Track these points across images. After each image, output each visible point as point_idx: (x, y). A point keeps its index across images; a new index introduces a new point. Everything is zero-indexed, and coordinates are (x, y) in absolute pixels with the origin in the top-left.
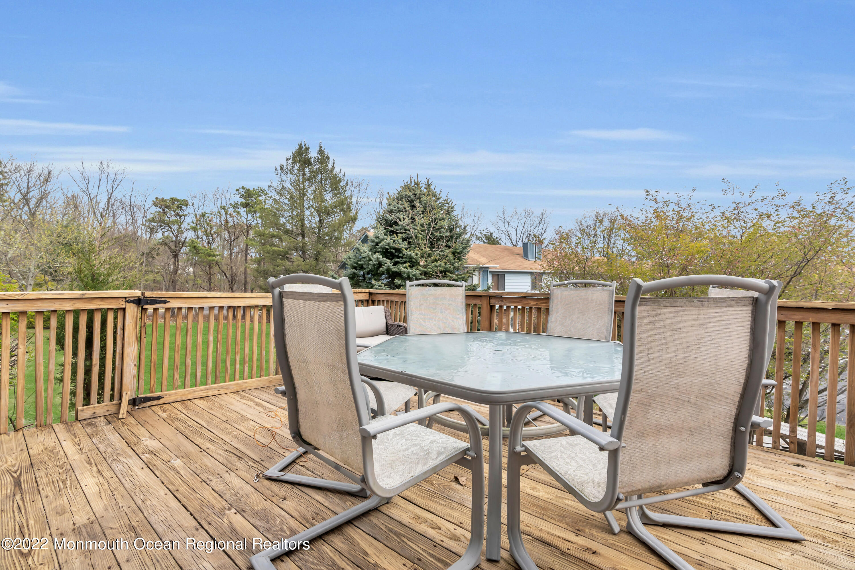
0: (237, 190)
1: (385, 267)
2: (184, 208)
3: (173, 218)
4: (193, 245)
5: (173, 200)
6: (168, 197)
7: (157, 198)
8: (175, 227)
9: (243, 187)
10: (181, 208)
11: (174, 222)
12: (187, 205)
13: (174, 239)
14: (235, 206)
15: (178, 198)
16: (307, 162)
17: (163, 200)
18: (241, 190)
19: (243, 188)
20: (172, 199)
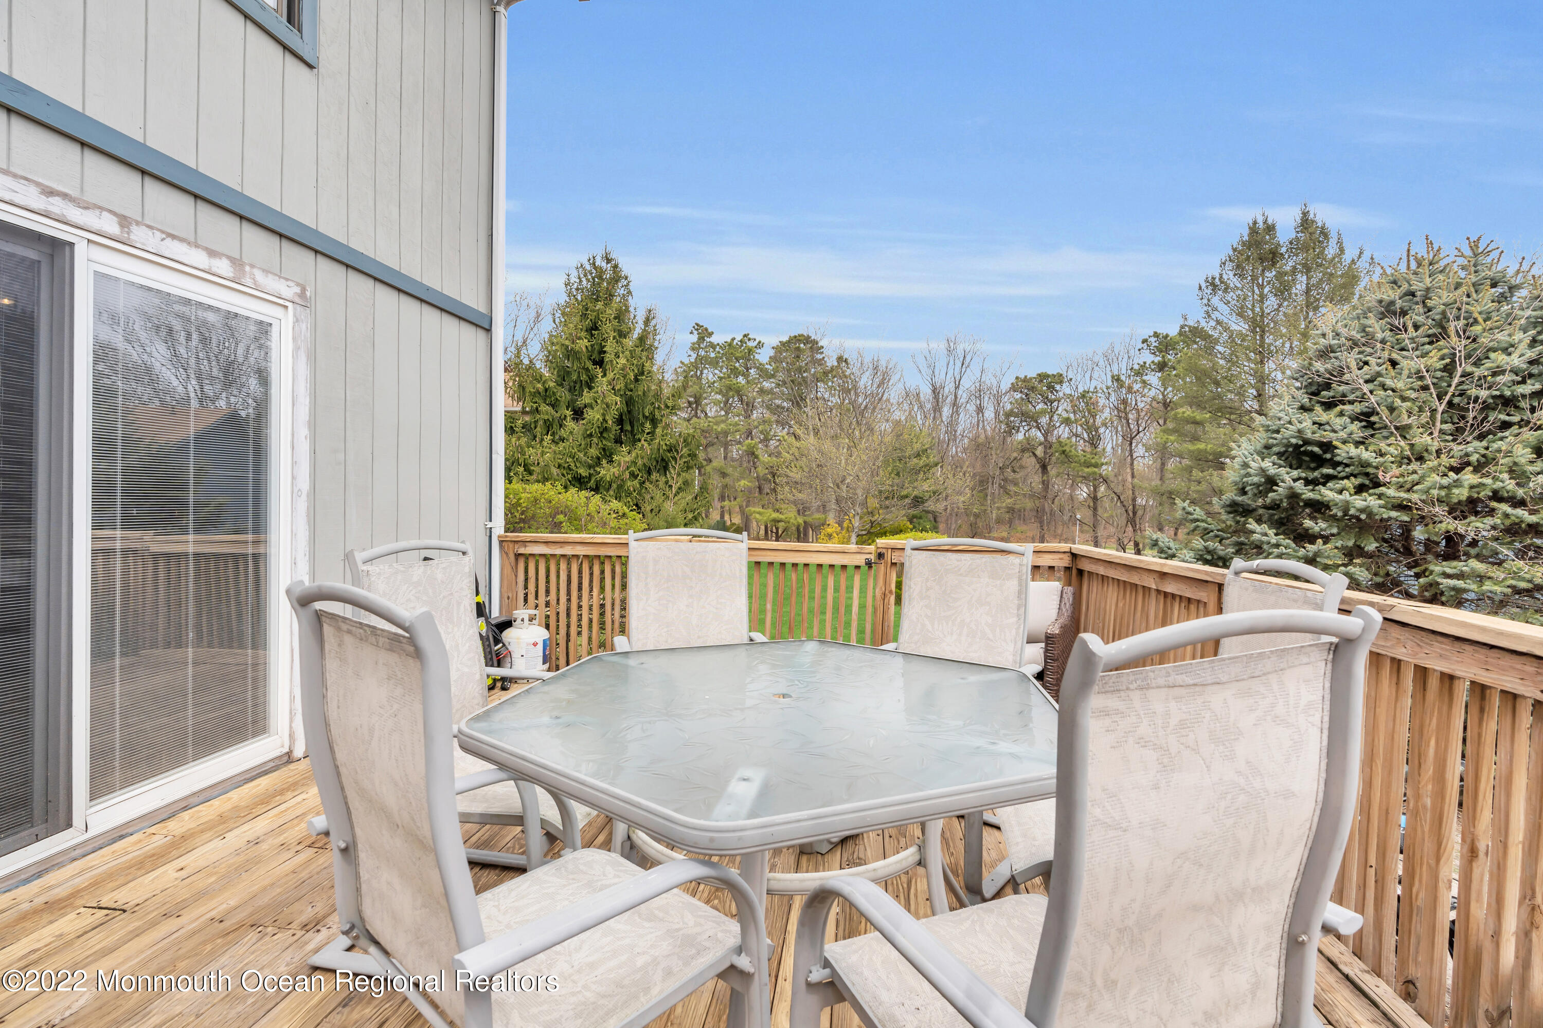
0: (1144, 341)
1: (1281, 490)
2: (1058, 387)
3: (1040, 406)
4: (1061, 449)
5: (1042, 377)
6: (1032, 373)
7: (1017, 378)
8: (1044, 420)
9: (1155, 333)
10: (1053, 388)
11: (1043, 412)
12: (1061, 382)
13: (1042, 439)
14: (1139, 372)
15: (1050, 373)
16: (1272, 257)
17: (1025, 380)
18: (1153, 339)
19: (1156, 335)
20: (1039, 375)
